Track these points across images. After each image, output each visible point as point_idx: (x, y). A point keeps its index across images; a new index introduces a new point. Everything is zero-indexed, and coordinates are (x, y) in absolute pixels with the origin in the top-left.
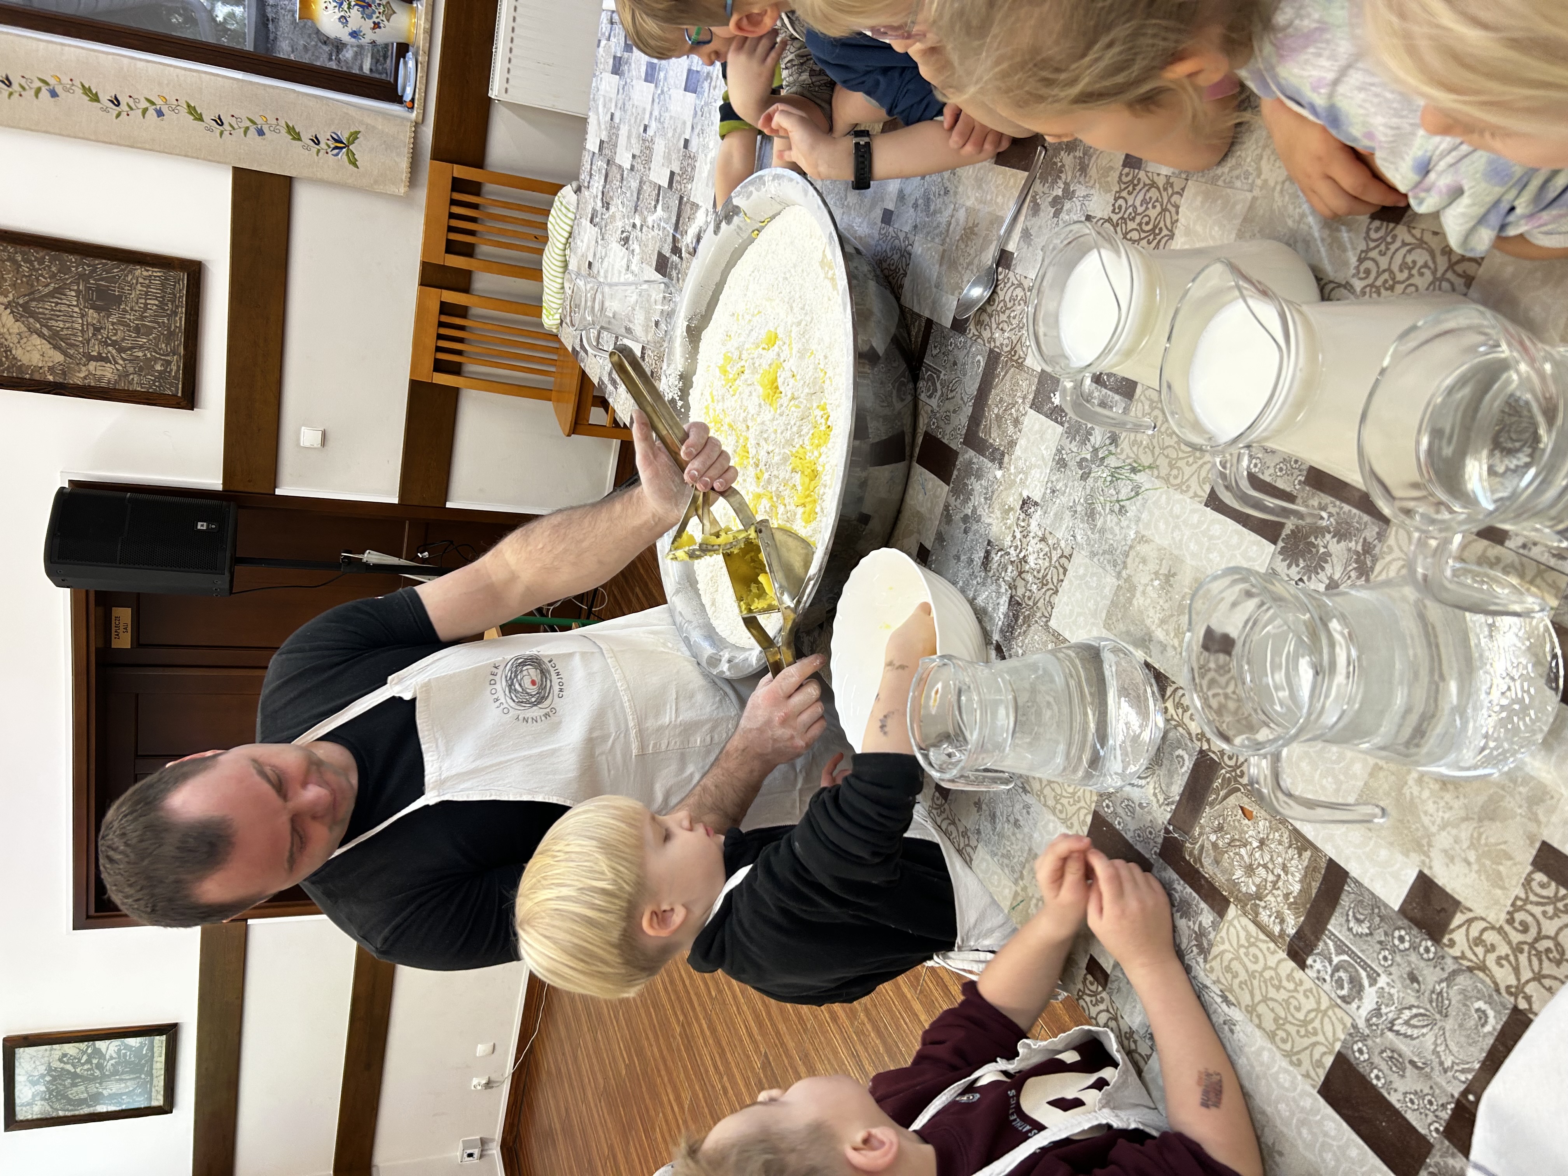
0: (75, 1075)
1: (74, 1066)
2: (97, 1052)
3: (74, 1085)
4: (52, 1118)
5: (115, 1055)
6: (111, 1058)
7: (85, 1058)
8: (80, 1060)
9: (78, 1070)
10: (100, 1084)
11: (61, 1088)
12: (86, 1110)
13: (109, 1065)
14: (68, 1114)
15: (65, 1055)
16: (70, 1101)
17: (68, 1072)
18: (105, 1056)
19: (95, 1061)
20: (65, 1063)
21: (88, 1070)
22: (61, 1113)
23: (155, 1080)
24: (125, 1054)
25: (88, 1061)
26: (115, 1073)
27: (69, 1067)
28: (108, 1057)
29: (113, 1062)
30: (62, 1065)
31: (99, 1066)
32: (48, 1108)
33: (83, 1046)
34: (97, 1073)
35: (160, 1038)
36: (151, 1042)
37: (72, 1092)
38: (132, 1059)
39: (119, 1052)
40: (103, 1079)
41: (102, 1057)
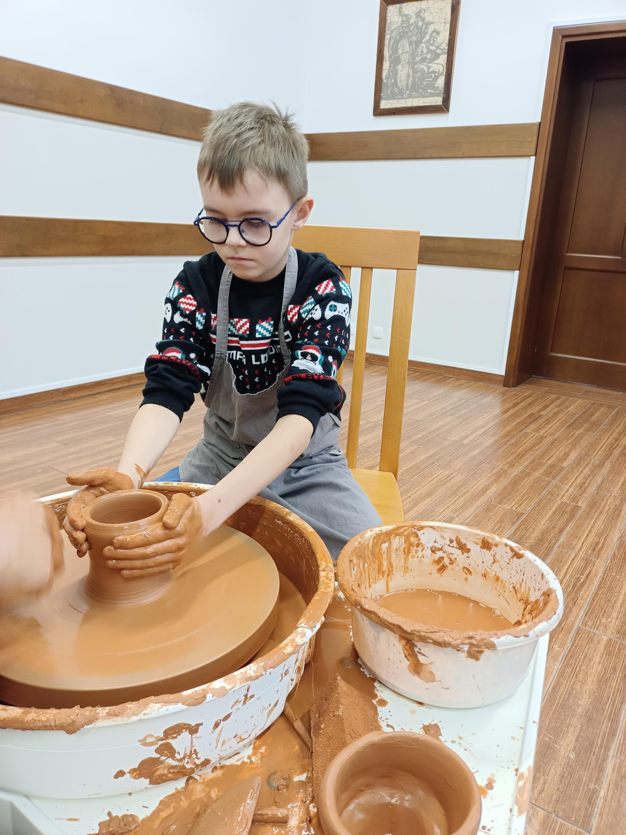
1: (427, 42)
2: (437, 56)
3: (411, 44)
4: (385, 31)
5: (431, 70)
6: (429, 68)
8: (432, 45)
9: (423, 45)
10: (408, 62)
11: (410, 34)
13: (424, 67)
16: (397, 42)
17: (424, 37)
18: (432, 63)
19: (429, 56)
20: (431, 35)
22: (387, 37)
23: (403, 101)
24: (431, 77)
25: (429, 51)
26: (415, 71)
27: (427, 37)
28: (430, 65)
29: (426, 69)
30: (430, 32)
31: (424, 60)
33: (445, 46)
34: (418, 59)
35: (438, 101)
36: (437, 95)
37: (405, 43)
38: (424, 83)
39: (434, 72)
40: (412, 63)
41: (432, 61)
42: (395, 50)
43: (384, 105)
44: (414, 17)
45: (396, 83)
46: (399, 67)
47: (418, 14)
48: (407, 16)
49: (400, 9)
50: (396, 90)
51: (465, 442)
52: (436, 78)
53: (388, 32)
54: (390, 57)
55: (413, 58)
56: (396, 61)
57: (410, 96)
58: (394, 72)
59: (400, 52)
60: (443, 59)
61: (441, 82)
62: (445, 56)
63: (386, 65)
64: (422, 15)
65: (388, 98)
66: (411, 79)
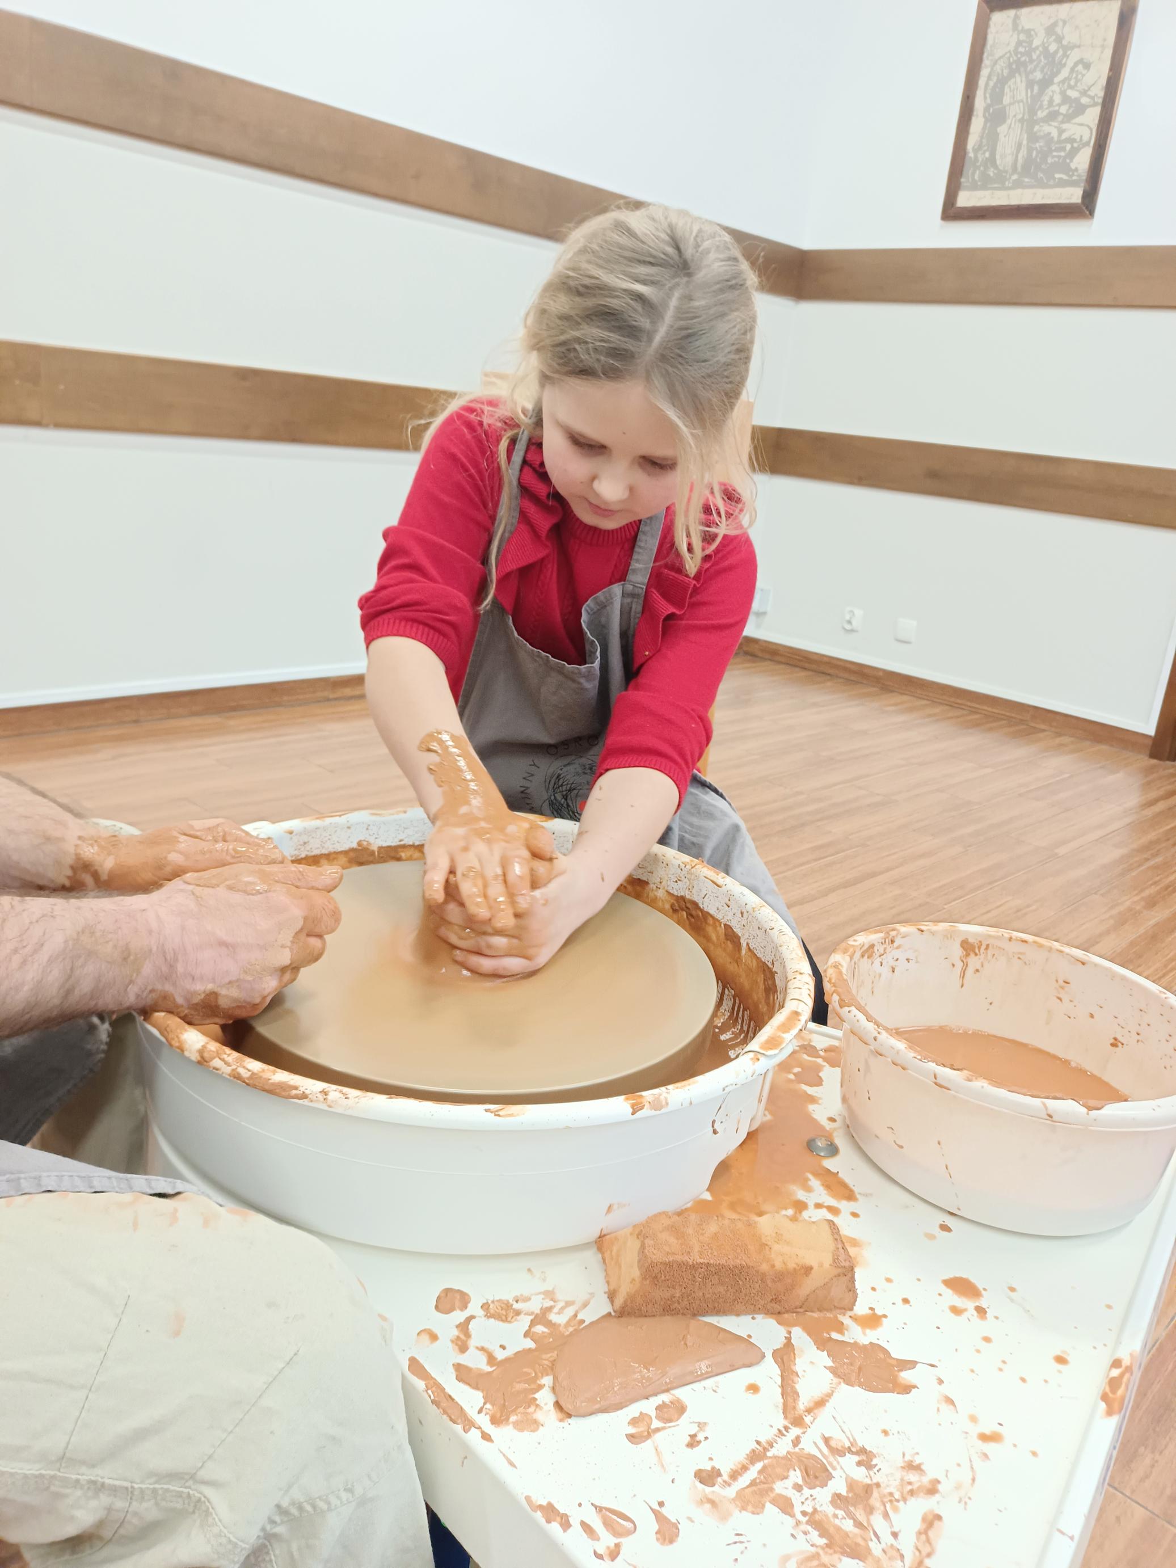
0: (1046, 83)
1: (1063, 82)
2: (1080, 109)
3: (1030, 84)
4: (981, 60)
5: (1064, 136)
6: (1061, 132)
7: (1073, 94)
9: (1055, 87)
10: (1022, 121)
11: (1030, 67)
12: (980, 103)
13: (1051, 129)
14: (982, 82)
15: (1087, 66)
16: (1002, 81)
17: (1059, 72)
19: (1063, 109)
20: (1072, 70)
21: (1051, 101)
22: (984, 73)
24: (1063, 149)
25: (1066, 99)
26: (1033, 138)
27: (1065, 73)
28: (1064, 126)
29: (1055, 134)
30: (1070, 63)
31: (1053, 116)
32: (999, 53)
33: (1098, 92)
34: (1041, 114)
35: (1074, 195)
36: (1073, 184)
37: (1019, 83)
38: (1050, 160)
39: (1071, 140)
40: (1029, 122)
41: (1069, 118)
42: (997, 96)
43: (965, 200)
44: (1042, 34)
45: (992, 161)
46: (1002, 130)
47: (1050, 30)
48: (1028, 32)
49: (1017, 17)
50: (991, 172)
51: (1062, 851)
52: (1073, 153)
53: (987, 62)
54: (986, 109)
55: (1032, 111)
56: (997, 117)
57: (1018, 185)
58: (991, 138)
59: (1006, 100)
60: (1092, 116)
61: (1082, 161)
62: (1097, 110)
63: (977, 124)
64: (1058, 30)
65: (974, 187)
66: (1023, 152)
